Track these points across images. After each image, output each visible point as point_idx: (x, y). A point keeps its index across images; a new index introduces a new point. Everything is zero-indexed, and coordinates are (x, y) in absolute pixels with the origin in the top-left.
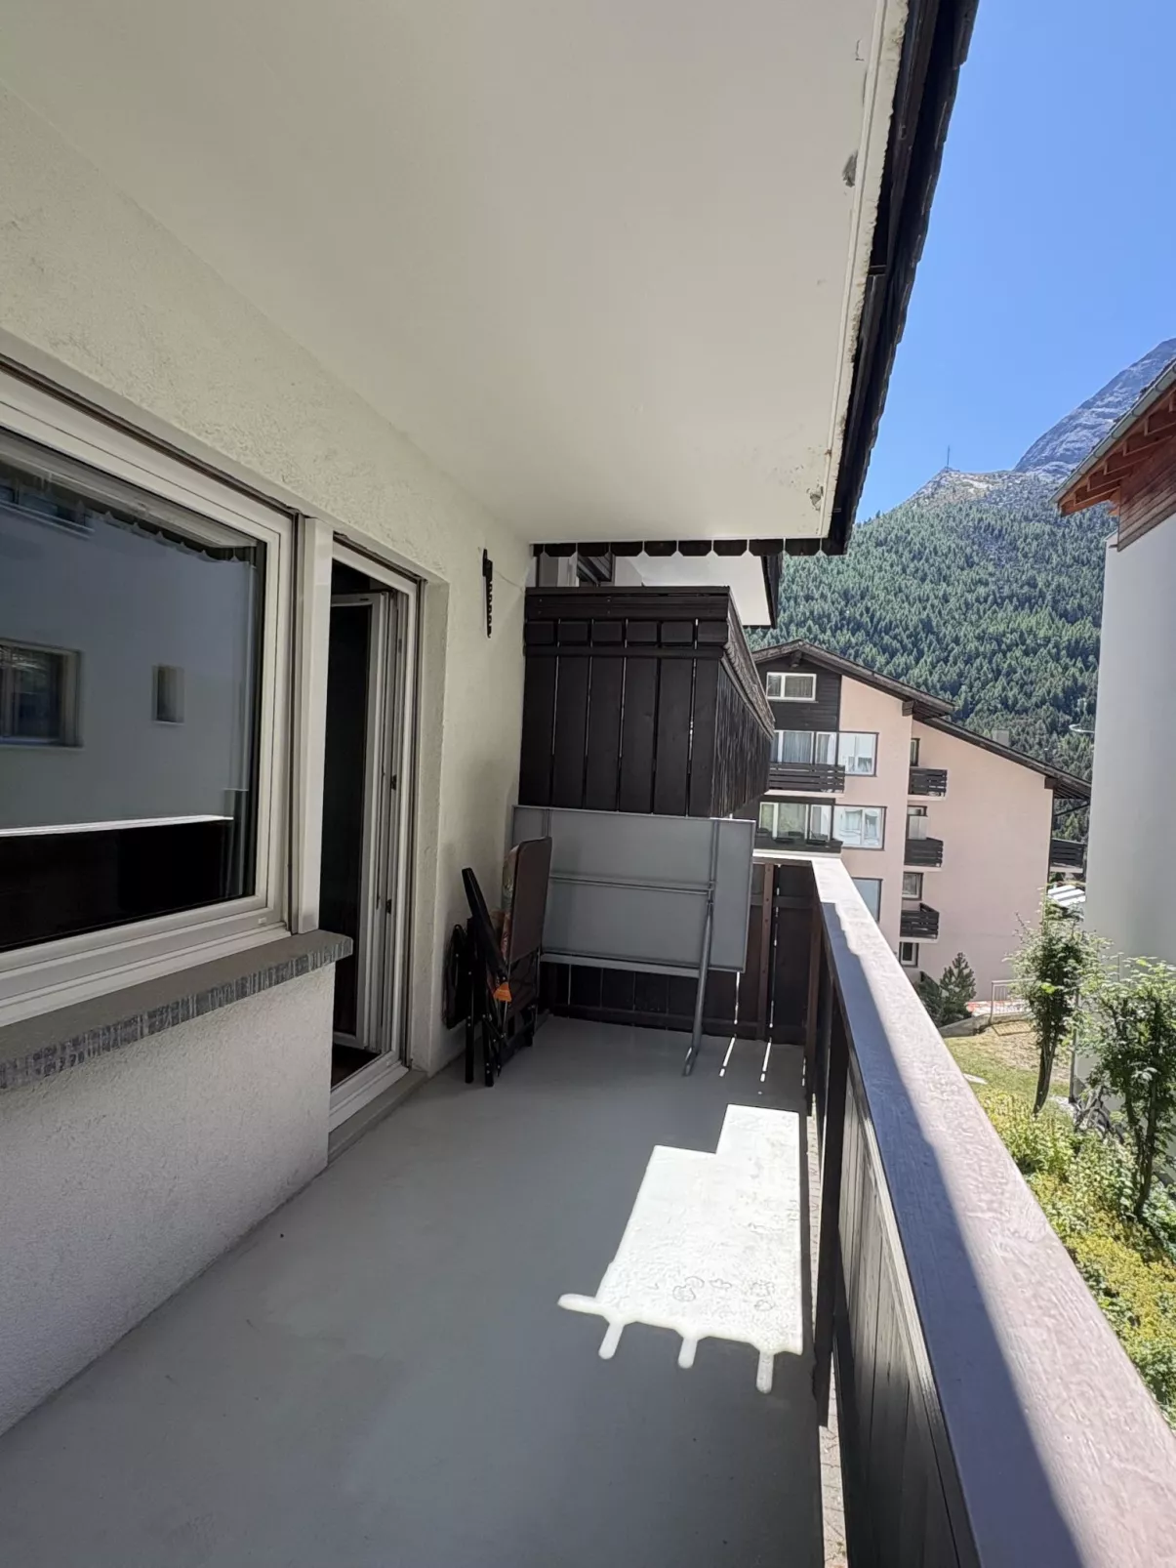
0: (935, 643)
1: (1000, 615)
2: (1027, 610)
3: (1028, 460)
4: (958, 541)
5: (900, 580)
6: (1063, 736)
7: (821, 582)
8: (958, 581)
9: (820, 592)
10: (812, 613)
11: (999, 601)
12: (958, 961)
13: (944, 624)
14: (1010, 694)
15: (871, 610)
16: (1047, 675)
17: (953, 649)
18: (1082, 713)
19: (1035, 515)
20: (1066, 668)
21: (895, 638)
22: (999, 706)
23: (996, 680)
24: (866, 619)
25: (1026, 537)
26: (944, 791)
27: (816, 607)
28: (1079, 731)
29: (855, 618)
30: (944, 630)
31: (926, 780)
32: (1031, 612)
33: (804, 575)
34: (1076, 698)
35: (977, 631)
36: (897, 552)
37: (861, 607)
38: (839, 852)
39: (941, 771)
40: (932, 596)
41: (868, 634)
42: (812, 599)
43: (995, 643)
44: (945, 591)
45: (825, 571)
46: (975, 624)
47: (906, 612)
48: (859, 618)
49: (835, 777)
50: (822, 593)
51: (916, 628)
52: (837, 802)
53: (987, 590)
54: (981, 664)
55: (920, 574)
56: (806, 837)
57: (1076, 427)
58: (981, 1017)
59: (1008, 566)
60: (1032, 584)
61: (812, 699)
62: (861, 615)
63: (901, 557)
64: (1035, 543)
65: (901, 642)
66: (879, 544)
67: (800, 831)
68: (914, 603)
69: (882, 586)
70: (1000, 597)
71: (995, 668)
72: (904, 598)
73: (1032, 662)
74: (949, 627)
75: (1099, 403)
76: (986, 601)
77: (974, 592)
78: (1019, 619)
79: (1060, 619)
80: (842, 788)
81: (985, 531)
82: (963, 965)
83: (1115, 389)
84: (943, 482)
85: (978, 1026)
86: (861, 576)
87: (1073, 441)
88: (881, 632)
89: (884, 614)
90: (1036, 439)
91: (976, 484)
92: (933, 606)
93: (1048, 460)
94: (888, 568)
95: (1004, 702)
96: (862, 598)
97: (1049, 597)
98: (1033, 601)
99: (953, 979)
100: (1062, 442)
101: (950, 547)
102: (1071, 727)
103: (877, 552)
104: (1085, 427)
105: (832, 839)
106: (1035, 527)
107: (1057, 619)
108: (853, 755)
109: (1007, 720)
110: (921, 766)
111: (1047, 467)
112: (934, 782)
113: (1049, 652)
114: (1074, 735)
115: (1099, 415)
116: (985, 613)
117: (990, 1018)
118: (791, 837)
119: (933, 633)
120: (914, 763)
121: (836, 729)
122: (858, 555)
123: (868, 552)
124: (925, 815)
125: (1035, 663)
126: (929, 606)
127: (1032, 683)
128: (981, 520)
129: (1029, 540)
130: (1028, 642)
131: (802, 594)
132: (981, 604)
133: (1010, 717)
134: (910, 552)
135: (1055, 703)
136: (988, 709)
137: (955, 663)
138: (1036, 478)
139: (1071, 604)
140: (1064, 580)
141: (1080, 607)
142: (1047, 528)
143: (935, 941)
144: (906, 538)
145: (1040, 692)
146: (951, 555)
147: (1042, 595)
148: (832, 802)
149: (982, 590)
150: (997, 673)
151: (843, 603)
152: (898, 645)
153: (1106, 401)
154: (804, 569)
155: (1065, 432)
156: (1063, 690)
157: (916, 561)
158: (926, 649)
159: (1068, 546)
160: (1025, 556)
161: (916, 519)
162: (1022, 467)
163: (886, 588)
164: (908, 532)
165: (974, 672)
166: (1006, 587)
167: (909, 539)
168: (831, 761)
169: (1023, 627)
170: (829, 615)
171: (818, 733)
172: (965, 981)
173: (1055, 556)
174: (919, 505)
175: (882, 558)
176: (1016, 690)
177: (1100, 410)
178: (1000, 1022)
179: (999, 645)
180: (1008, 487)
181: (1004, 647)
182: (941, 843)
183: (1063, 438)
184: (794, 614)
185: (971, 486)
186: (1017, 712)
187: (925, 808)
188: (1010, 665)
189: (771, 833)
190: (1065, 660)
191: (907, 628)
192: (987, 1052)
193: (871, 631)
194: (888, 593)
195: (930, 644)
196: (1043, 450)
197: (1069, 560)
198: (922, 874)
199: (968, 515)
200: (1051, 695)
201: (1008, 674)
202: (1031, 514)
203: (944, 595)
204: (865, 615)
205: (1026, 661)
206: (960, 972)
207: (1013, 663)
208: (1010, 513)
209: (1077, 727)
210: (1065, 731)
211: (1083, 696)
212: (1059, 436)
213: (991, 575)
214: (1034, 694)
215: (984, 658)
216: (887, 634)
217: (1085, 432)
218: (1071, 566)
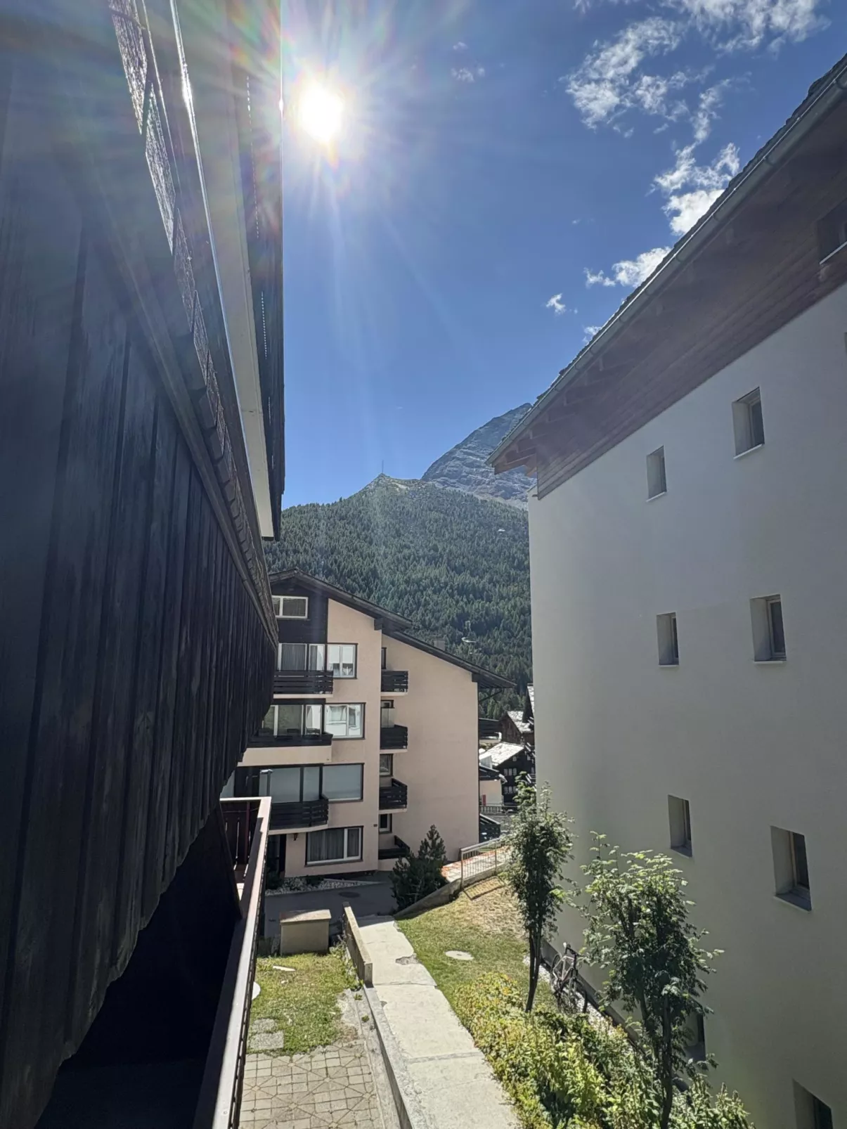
0: (379, 584)
1: (418, 568)
2: (433, 565)
3: (428, 474)
4: (391, 520)
5: (356, 543)
6: (459, 645)
7: (304, 541)
8: (392, 545)
9: (303, 548)
10: (298, 562)
11: (417, 559)
12: (432, 833)
13: (385, 572)
14: (427, 618)
15: (338, 561)
16: (447, 606)
17: (391, 589)
18: (468, 629)
19: (434, 508)
20: (457, 602)
21: (354, 581)
22: (421, 626)
23: (418, 610)
24: (335, 567)
25: (430, 520)
26: (407, 687)
27: (301, 558)
28: (467, 641)
29: (327, 567)
30: (385, 576)
31: (393, 680)
32: (436, 566)
33: (292, 535)
34: (464, 621)
35: (405, 578)
36: (353, 525)
37: (331, 559)
38: (330, 744)
39: (403, 672)
40: (377, 554)
41: (336, 577)
42: (299, 552)
43: (416, 585)
44: (385, 551)
45: (306, 534)
46: (404, 573)
47: (361, 564)
48: (330, 566)
49: (326, 681)
50: (305, 549)
51: (367, 574)
52: (327, 702)
53: (409, 551)
54: (409, 599)
55: (368, 539)
56: (302, 734)
57: (453, 458)
58: (455, 882)
59: (421, 537)
60: (436, 549)
61: (305, 617)
62: (332, 565)
63: (357, 527)
64: (435, 525)
65: (358, 583)
66: (342, 518)
67: (297, 728)
68: (366, 558)
69: (345, 546)
70: (418, 557)
71: (417, 601)
72: (359, 554)
73: (438, 597)
74: (388, 575)
75: (464, 446)
76: (409, 558)
77: (402, 552)
78: (429, 571)
79: (453, 571)
80: (331, 690)
81: (407, 515)
82: (435, 836)
83: (473, 440)
84: (380, 482)
85: (452, 892)
86: (331, 538)
87: (452, 467)
88: (345, 576)
89: (346, 565)
90: (432, 463)
91: (400, 486)
92: (377, 560)
93: (441, 475)
94: (348, 534)
95: (423, 622)
96: (332, 554)
97: (445, 558)
98: (437, 559)
99: (429, 850)
100: (446, 466)
101: (386, 523)
102: (463, 639)
103: (341, 524)
104: (458, 459)
105: (324, 733)
106: (434, 515)
107: (450, 572)
108: (338, 662)
109: (426, 635)
110: (388, 669)
111: (439, 480)
112: (399, 681)
113: (448, 592)
114: (465, 644)
115: (465, 453)
116: (409, 566)
117: (461, 884)
118: (290, 734)
119: (378, 578)
120: (384, 667)
121: (324, 640)
122: (329, 524)
123: (335, 523)
124: (392, 707)
125: (440, 599)
126: (375, 560)
127: (439, 611)
128: (404, 508)
129: (432, 522)
130: (435, 585)
131: (291, 548)
132: (406, 560)
133: (428, 633)
134: (362, 525)
135: (453, 623)
136: (414, 628)
137: (393, 598)
138: (434, 485)
139: (458, 563)
140: (453, 547)
141: (463, 565)
142: (442, 516)
143: (405, 810)
144: (359, 516)
145: (444, 617)
146: (387, 528)
147: (441, 556)
148: (322, 702)
149: (406, 551)
150: (418, 604)
151: (319, 556)
152: (356, 585)
153: (469, 445)
154: (292, 532)
155: (447, 461)
156: (457, 616)
157: (366, 531)
158: (374, 588)
159: (454, 528)
160: (430, 531)
161: (365, 504)
162: (426, 478)
163: (347, 547)
164: (360, 512)
165: (404, 604)
166: (421, 550)
167: (361, 516)
168: (320, 667)
169: (432, 575)
170: (310, 564)
171: (310, 645)
172: (438, 849)
173: (447, 533)
174: (366, 496)
175: (344, 527)
176: (430, 616)
177: (465, 450)
178: (468, 885)
179: (419, 587)
180: (419, 489)
181: (421, 588)
182: (406, 729)
183: (447, 464)
184: (286, 562)
185: (397, 487)
186: (432, 630)
187: (392, 701)
188: (425, 600)
189: (273, 731)
190: (456, 597)
191: (362, 574)
192: (466, 920)
193: (339, 575)
194: (349, 551)
195: (377, 585)
196: (436, 470)
197: (455, 536)
198: (392, 755)
199: (396, 504)
200: (451, 619)
201: (424, 606)
202: (432, 506)
203: (384, 553)
204: (334, 564)
205: (435, 597)
206: (434, 843)
207: (427, 598)
208: (421, 505)
209: (466, 639)
210: (460, 642)
211: (468, 619)
212: (444, 463)
213: (411, 542)
214: (441, 618)
215: (410, 595)
216: (348, 577)
217: (458, 462)
218: (457, 539)
